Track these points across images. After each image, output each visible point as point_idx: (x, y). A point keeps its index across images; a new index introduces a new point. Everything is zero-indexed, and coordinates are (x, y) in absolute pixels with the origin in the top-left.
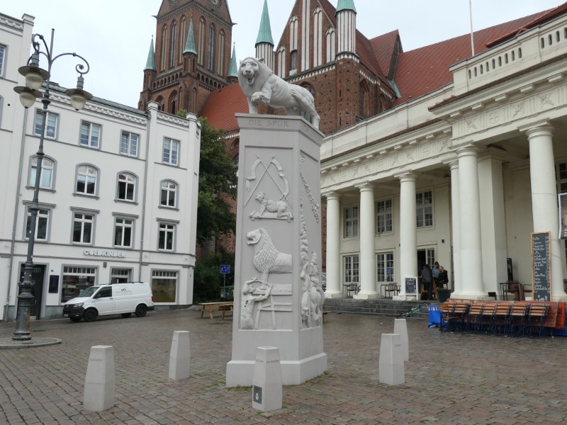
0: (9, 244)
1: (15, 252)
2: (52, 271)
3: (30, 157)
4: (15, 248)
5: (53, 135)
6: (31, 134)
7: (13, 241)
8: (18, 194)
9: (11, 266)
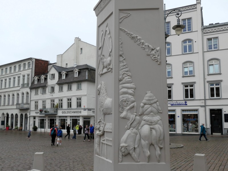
0: (204, 101)
1: (207, 104)
2: (225, 112)
3: (207, 61)
4: (206, 103)
5: (217, 48)
6: (206, 51)
7: (205, 100)
8: (204, 79)
9: (205, 111)
